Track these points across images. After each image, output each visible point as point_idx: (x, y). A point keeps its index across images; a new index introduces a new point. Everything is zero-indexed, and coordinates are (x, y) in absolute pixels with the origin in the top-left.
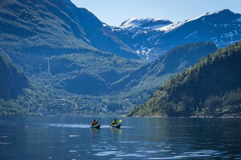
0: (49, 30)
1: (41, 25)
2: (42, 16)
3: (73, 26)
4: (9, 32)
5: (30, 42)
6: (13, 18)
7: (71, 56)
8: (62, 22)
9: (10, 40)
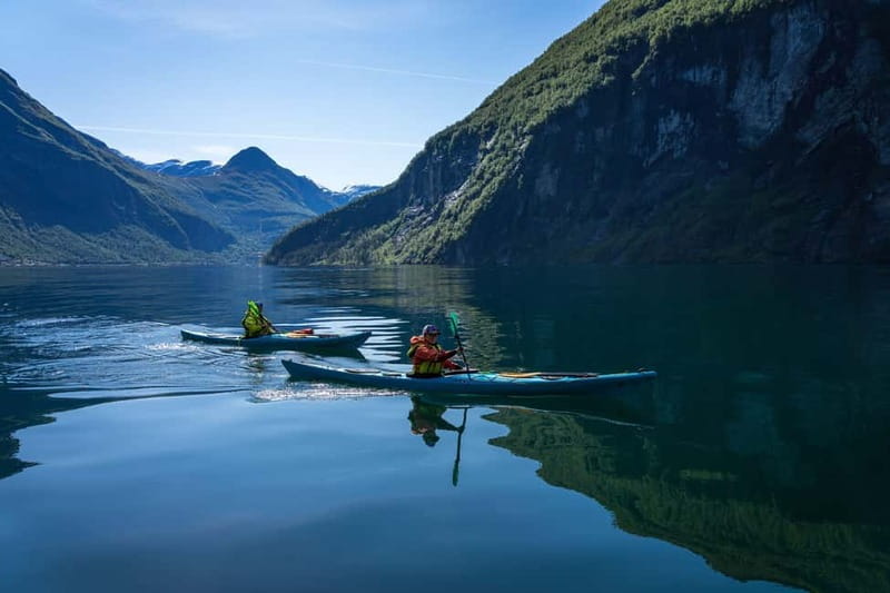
0: (266, 197)
1: (261, 194)
2: (262, 185)
3: (290, 193)
4: (231, 199)
5: (247, 207)
6: (235, 188)
7: (279, 218)
8: (279, 189)
9: (230, 205)
